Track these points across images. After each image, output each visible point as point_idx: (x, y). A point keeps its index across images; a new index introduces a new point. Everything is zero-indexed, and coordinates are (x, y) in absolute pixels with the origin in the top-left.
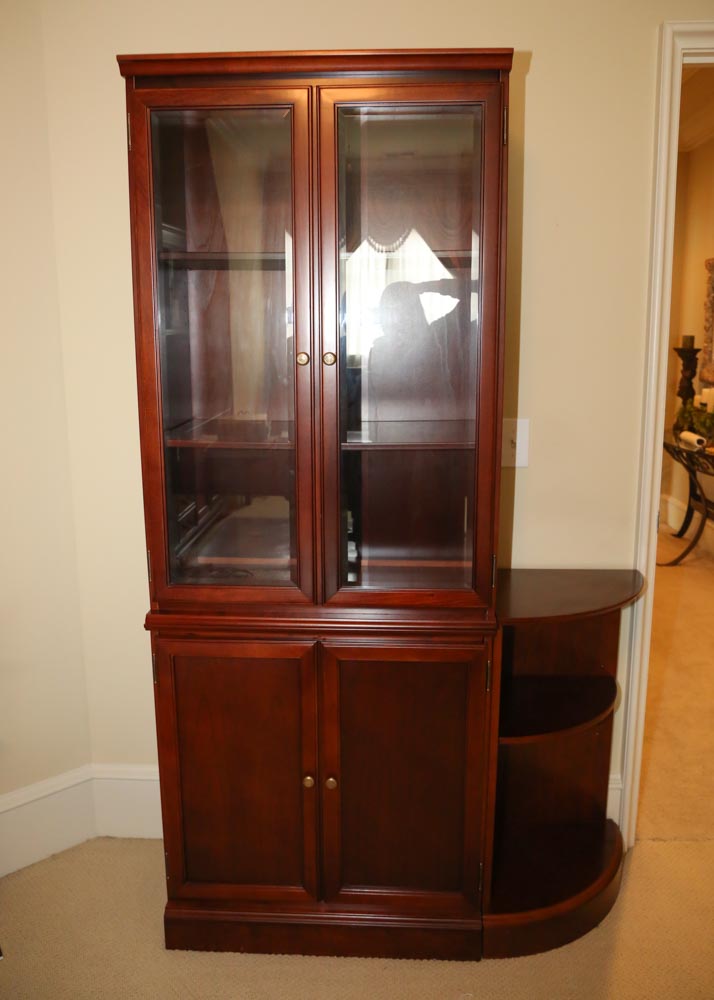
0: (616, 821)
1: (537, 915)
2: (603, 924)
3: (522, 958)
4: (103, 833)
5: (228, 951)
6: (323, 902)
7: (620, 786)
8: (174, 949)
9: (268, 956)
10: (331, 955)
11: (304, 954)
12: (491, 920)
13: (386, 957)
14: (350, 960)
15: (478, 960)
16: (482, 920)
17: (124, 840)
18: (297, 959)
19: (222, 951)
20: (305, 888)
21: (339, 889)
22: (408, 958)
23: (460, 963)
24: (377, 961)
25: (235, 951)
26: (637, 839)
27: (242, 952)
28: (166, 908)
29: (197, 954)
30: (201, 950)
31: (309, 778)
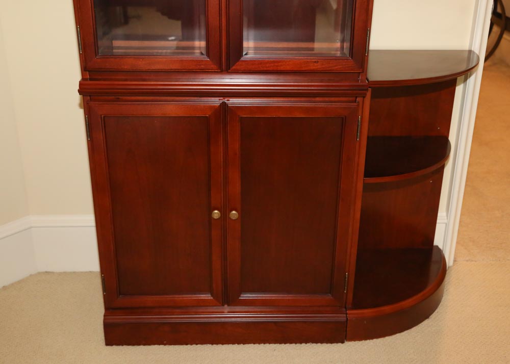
0: (441, 247)
1: (387, 309)
2: (433, 316)
3: (375, 340)
4: (43, 268)
5: (154, 344)
6: (226, 306)
7: (446, 221)
8: (112, 345)
9: (185, 346)
10: (233, 343)
11: (212, 344)
12: (353, 314)
13: (275, 343)
14: (247, 346)
15: (343, 342)
16: (347, 314)
17: (60, 274)
18: (208, 347)
19: (149, 344)
20: (212, 295)
21: (239, 296)
22: (291, 343)
23: (329, 345)
24: (267, 345)
25: (159, 344)
26: (455, 261)
27: (165, 344)
28: (104, 316)
29: (130, 347)
30: (133, 344)
31: (216, 211)
